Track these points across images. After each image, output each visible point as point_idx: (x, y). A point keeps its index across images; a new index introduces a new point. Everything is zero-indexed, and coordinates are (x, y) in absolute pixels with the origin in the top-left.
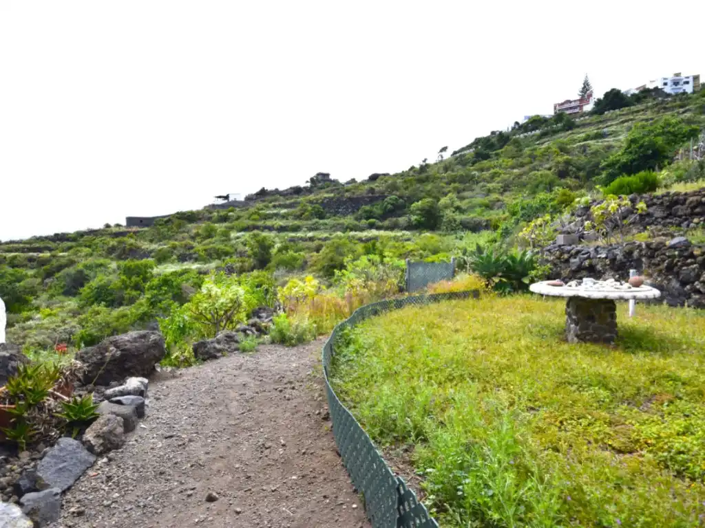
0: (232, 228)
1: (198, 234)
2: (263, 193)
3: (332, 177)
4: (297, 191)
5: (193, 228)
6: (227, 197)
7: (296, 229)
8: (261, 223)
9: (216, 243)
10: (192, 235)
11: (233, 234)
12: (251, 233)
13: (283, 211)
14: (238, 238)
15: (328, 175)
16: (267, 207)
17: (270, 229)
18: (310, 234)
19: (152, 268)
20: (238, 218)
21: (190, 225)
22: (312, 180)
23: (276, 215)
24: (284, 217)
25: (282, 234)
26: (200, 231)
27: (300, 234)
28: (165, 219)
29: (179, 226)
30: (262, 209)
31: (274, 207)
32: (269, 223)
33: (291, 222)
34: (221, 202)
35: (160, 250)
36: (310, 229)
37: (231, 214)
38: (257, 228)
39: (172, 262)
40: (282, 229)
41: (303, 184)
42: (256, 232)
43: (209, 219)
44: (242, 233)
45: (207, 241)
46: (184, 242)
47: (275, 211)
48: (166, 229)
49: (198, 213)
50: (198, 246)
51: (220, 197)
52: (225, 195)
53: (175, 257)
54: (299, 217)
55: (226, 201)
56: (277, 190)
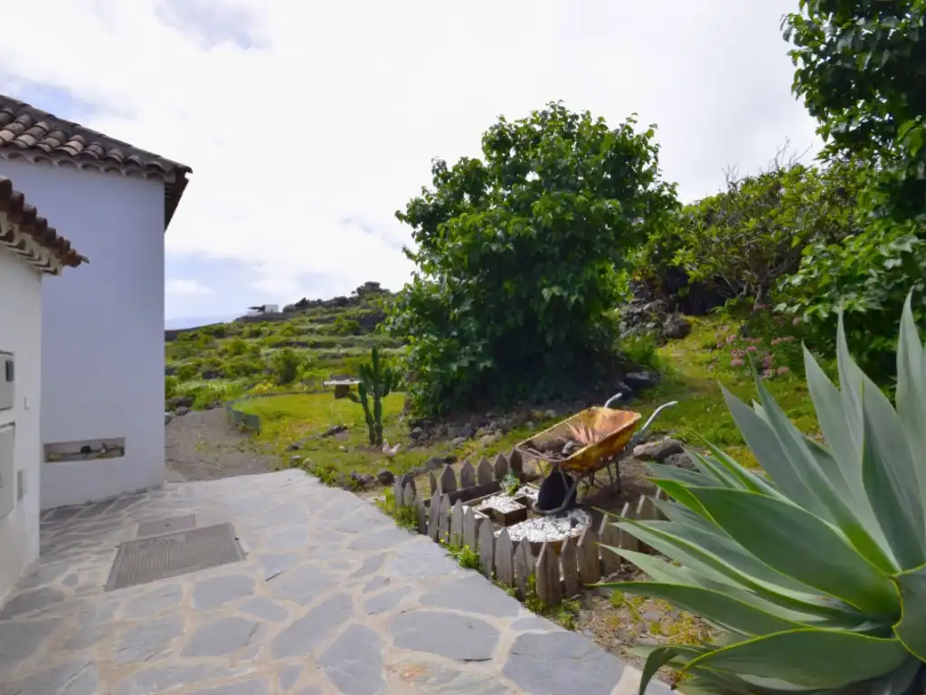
0: (262, 344)
1: (226, 351)
2: (304, 304)
3: (382, 287)
4: (341, 302)
5: (222, 344)
6: (262, 309)
7: (330, 345)
8: (294, 339)
9: (245, 360)
10: (220, 351)
11: (263, 351)
12: (282, 350)
13: (318, 327)
14: (268, 354)
15: (377, 285)
16: (302, 322)
17: (304, 345)
18: (343, 351)
19: (176, 385)
20: (271, 333)
21: (218, 341)
22: (359, 290)
23: (311, 331)
24: (319, 332)
25: (316, 351)
26: (228, 347)
27: (333, 351)
28: (191, 334)
29: (206, 342)
30: (297, 324)
31: (311, 321)
32: (303, 338)
33: (325, 338)
34: (256, 313)
35: (183, 368)
36: (345, 345)
37: (264, 328)
38: (290, 344)
39: (197, 379)
40: (316, 345)
41: (348, 295)
42: (287, 348)
43: (240, 334)
44: (274, 349)
45: (236, 357)
46: (210, 359)
47: (311, 327)
48: (191, 346)
49: (229, 326)
50: (226, 363)
51: (254, 308)
52: (260, 306)
53: (200, 374)
54: (333, 333)
55: (262, 313)
56: (319, 301)
